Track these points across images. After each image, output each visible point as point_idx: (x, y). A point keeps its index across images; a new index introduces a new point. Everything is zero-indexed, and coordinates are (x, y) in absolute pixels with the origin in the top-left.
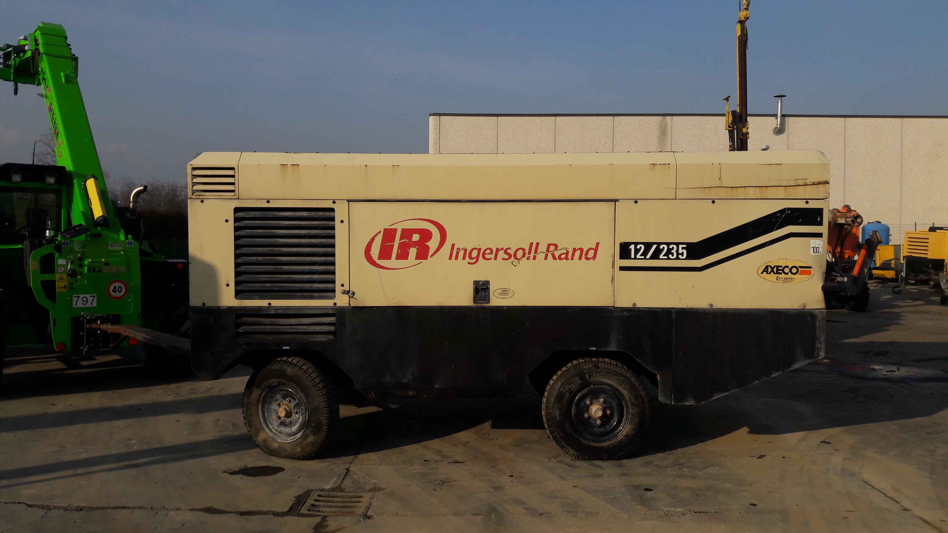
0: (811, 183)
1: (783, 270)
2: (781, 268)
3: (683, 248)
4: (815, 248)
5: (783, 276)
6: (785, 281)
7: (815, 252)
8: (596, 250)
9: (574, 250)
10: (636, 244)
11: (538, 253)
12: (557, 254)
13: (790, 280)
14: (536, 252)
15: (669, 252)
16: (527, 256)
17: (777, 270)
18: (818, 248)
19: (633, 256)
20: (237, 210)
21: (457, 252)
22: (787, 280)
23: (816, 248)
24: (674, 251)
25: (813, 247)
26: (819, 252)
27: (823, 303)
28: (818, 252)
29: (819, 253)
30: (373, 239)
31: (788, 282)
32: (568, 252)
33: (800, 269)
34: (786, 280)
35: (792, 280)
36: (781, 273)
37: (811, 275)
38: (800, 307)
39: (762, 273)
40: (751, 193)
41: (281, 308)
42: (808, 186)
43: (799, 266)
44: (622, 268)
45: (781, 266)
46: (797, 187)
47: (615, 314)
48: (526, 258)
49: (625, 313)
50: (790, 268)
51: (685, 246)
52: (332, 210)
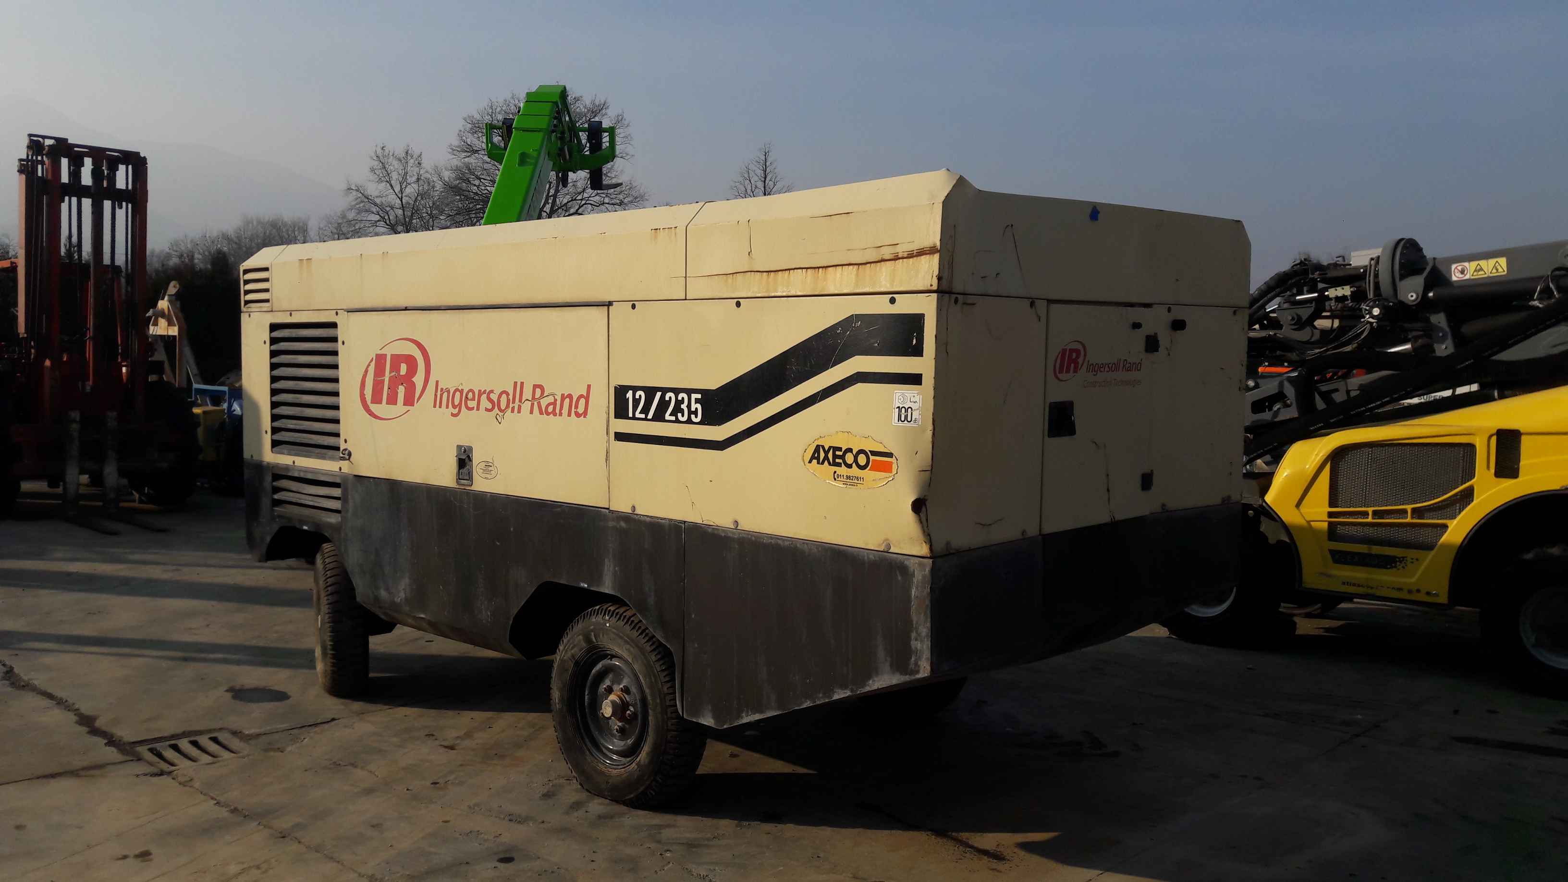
0: (905, 255)
1: (843, 457)
2: (840, 453)
3: (697, 401)
4: (903, 409)
5: (843, 470)
6: (848, 483)
7: (903, 419)
8: (587, 399)
9: (563, 398)
10: (635, 389)
11: (523, 402)
12: (544, 402)
13: (856, 481)
14: (520, 401)
15: (677, 410)
16: (511, 405)
17: (835, 457)
18: (910, 410)
19: (631, 415)
20: (274, 327)
21: (441, 394)
22: (851, 481)
23: (906, 411)
24: (684, 407)
25: (899, 407)
26: (913, 419)
27: (924, 544)
28: (909, 420)
29: (912, 422)
30: (366, 371)
31: (852, 485)
32: (556, 400)
33: (872, 458)
34: (848, 480)
35: (859, 482)
36: (839, 465)
37: (891, 472)
38: (880, 545)
39: (810, 462)
40: (799, 282)
41: (306, 470)
42: (901, 260)
43: (870, 451)
44: (621, 437)
45: (840, 449)
46: (879, 264)
47: (611, 524)
48: (510, 410)
49: (623, 524)
50: (854, 452)
51: (699, 396)
52: (334, 325)
